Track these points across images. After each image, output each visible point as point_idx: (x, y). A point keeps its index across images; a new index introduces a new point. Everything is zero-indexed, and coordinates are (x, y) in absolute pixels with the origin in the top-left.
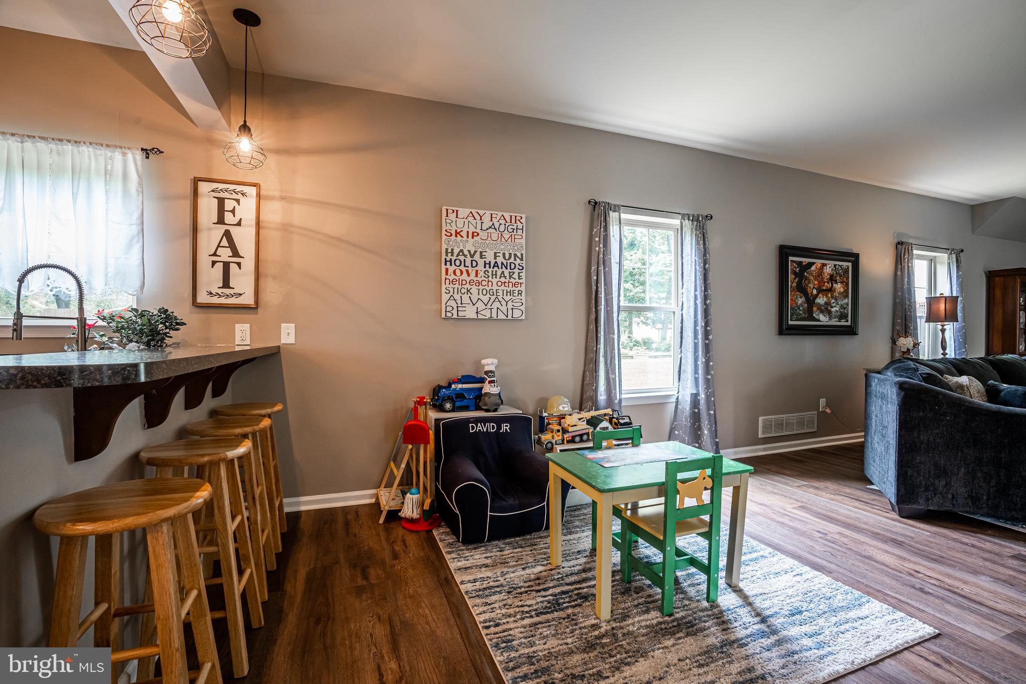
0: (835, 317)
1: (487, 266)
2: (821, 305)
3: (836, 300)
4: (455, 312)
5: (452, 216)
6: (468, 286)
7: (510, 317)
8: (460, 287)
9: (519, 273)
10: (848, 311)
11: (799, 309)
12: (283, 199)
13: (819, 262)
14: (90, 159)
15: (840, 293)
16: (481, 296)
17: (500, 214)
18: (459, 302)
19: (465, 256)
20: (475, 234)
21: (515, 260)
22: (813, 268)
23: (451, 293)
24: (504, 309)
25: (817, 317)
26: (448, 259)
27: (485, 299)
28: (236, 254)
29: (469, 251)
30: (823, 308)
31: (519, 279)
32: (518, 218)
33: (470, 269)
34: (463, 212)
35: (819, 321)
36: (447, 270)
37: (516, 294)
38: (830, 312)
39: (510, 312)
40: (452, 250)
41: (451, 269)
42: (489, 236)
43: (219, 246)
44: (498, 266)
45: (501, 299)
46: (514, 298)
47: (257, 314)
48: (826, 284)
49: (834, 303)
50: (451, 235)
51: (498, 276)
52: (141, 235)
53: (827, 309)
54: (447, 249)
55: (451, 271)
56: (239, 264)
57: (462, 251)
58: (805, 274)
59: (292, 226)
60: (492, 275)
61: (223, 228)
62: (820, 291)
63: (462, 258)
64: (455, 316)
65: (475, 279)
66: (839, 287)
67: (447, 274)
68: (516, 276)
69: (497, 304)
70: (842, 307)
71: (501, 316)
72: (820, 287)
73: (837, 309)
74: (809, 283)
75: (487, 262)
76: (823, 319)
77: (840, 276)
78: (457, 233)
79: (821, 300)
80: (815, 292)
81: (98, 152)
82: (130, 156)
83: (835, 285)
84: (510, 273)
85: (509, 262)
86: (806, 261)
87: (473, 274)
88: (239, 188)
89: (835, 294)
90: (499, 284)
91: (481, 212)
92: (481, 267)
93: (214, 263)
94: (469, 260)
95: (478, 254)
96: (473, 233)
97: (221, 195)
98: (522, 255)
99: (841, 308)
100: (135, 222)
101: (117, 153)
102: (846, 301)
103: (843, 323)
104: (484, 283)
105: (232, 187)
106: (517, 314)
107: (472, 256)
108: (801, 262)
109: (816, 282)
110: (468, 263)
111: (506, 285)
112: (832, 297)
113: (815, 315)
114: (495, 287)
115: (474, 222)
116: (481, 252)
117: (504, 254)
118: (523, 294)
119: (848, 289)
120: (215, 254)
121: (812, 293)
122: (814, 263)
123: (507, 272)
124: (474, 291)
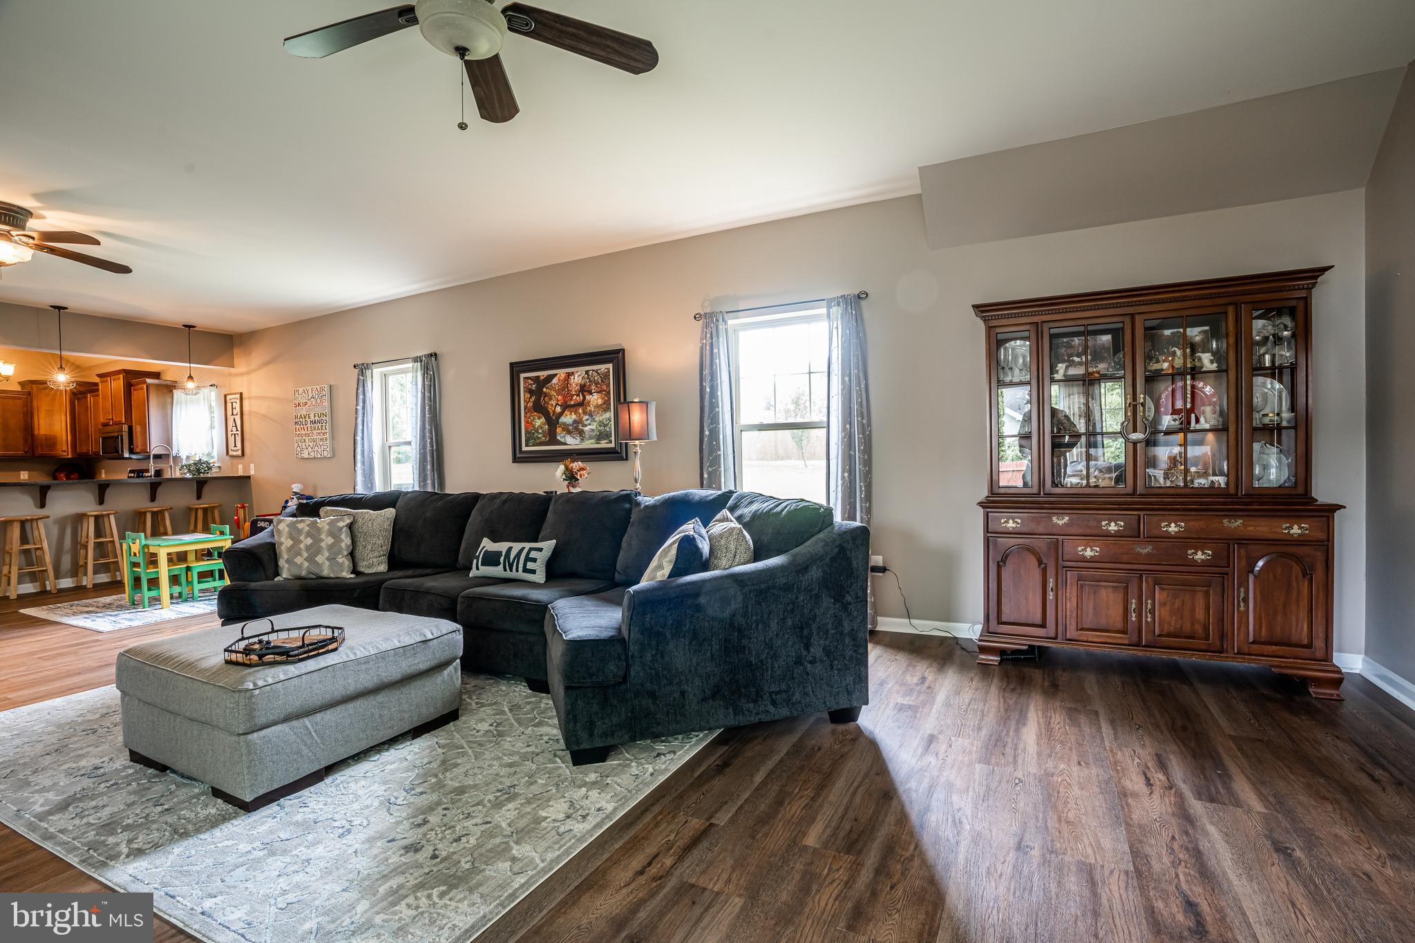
0: (591, 438)
1: (311, 423)
2: (568, 425)
3: (591, 415)
4: (300, 454)
5: (297, 394)
6: (304, 437)
7: (323, 456)
8: (301, 439)
9: (326, 426)
10: (610, 428)
11: (537, 432)
12: (248, 398)
13: (562, 373)
15: (597, 406)
16: (309, 443)
17: (315, 388)
18: (301, 448)
19: (302, 418)
20: (305, 404)
21: (324, 417)
22: (555, 381)
23: (298, 443)
24: (319, 450)
25: (562, 440)
26: (296, 422)
27: (311, 445)
29: (304, 415)
30: (571, 428)
31: (326, 429)
32: (324, 388)
33: (304, 426)
34: (301, 390)
35: (566, 444)
37: (325, 440)
38: (581, 433)
39: (323, 452)
40: (297, 415)
41: (298, 427)
42: (312, 403)
44: (316, 423)
45: (318, 444)
46: (324, 443)
48: (575, 397)
49: (587, 420)
50: (296, 406)
53: (577, 429)
55: (297, 429)
57: (301, 415)
58: (544, 390)
59: (251, 412)
60: (314, 429)
61: (233, 417)
62: (566, 407)
63: (301, 420)
64: (300, 457)
65: (306, 432)
66: (595, 399)
68: (324, 428)
69: (316, 448)
70: (601, 424)
71: (319, 456)
72: (565, 402)
73: (594, 427)
74: (551, 399)
75: (311, 421)
76: (572, 442)
77: (597, 384)
78: (299, 404)
79: (568, 418)
80: (558, 409)
83: (588, 397)
85: (321, 419)
86: (543, 374)
87: (305, 430)
88: (236, 396)
89: (589, 408)
90: (317, 434)
91: (307, 389)
92: (309, 425)
94: (304, 420)
95: (307, 416)
97: (232, 401)
98: (327, 413)
99: (600, 426)
102: (607, 415)
103: (604, 444)
104: (310, 435)
106: (326, 454)
108: (538, 377)
109: (560, 398)
110: (304, 423)
111: (320, 434)
112: (585, 413)
113: (559, 438)
114: (315, 437)
115: (304, 396)
116: (309, 415)
117: (318, 414)
118: (329, 440)
119: (609, 398)
121: (554, 411)
122: (556, 374)
123: (320, 425)
124: (307, 440)
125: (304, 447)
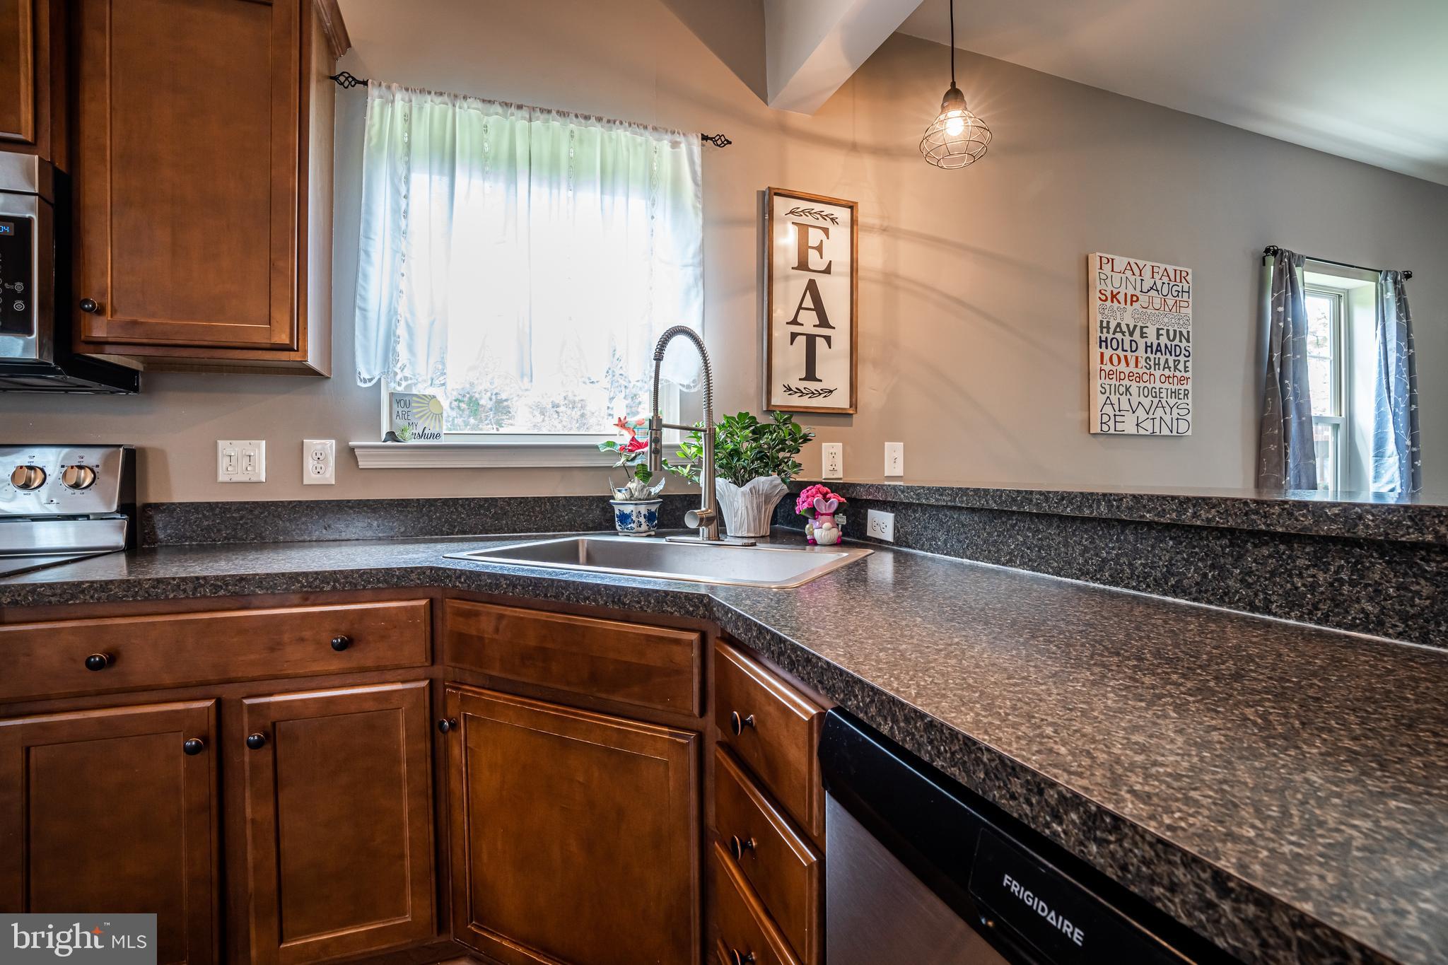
1: (1149, 349)
4: (1111, 423)
5: (1107, 268)
6: (1126, 382)
7: (1175, 433)
8: (1118, 384)
9: (1185, 362)
12: (884, 230)
14: (628, 150)
16: (1142, 399)
17: (1163, 266)
18: (1116, 407)
19: (1123, 333)
20: (1135, 299)
21: (1181, 341)
23: (1107, 394)
24: (1167, 418)
26: (1103, 339)
27: (1146, 402)
28: (824, 322)
29: (1128, 325)
31: (1186, 371)
32: (1184, 274)
33: (1129, 354)
34: (1121, 262)
36: (1102, 354)
37: (1181, 396)
39: (1175, 422)
40: (1108, 322)
41: (1108, 353)
42: (1151, 302)
43: (800, 308)
44: (1161, 351)
45: (1165, 404)
46: (1180, 402)
47: (851, 426)
50: (1106, 300)
51: (1161, 367)
52: (700, 284)
54: (1102, 322)
55: (1106, 358)
56: (828, 339)
57: (1119, 325)
59: (897, 276)
60: (1155, 364)
61: (806, 277)
63: (1119, 336)
64: (1112, 431)
65: (1135, 370)
67: (1102, 363)
68: (1181, 367)
69: (1160, 412)
71: (1166, 432)
75: (1149, 344)
78: (1114, 296)
81: (639, 139)
82: (683, 146)
84: (1175, 361)
85: (1173, 343)
87: (1132, 363)
88: (828, 209)
90: (1163, 379)
91: (1141, 263)
92: (1141, 352)
93: (794, 336)
94: (1127, 339)
95: (1138, 331)
96: (1132, 296)
97: (804, 220)
98: (1188, 332)
100: (690, 261)
101: (666, 142)
104: (1146, 377)
105: (817, 207)
106: (1183, 427)
107: (1131, 334)
110: (1127, 346)
111: (1171, 380)
114: (1158, 385)
115: (1132, 278)
116: (1142, 328)
117: (1168, 331)
118: (1190, 395)
120: (795, 322)
123: (1171, 359)
124: (1134, 390)
125: (1125, 405)
